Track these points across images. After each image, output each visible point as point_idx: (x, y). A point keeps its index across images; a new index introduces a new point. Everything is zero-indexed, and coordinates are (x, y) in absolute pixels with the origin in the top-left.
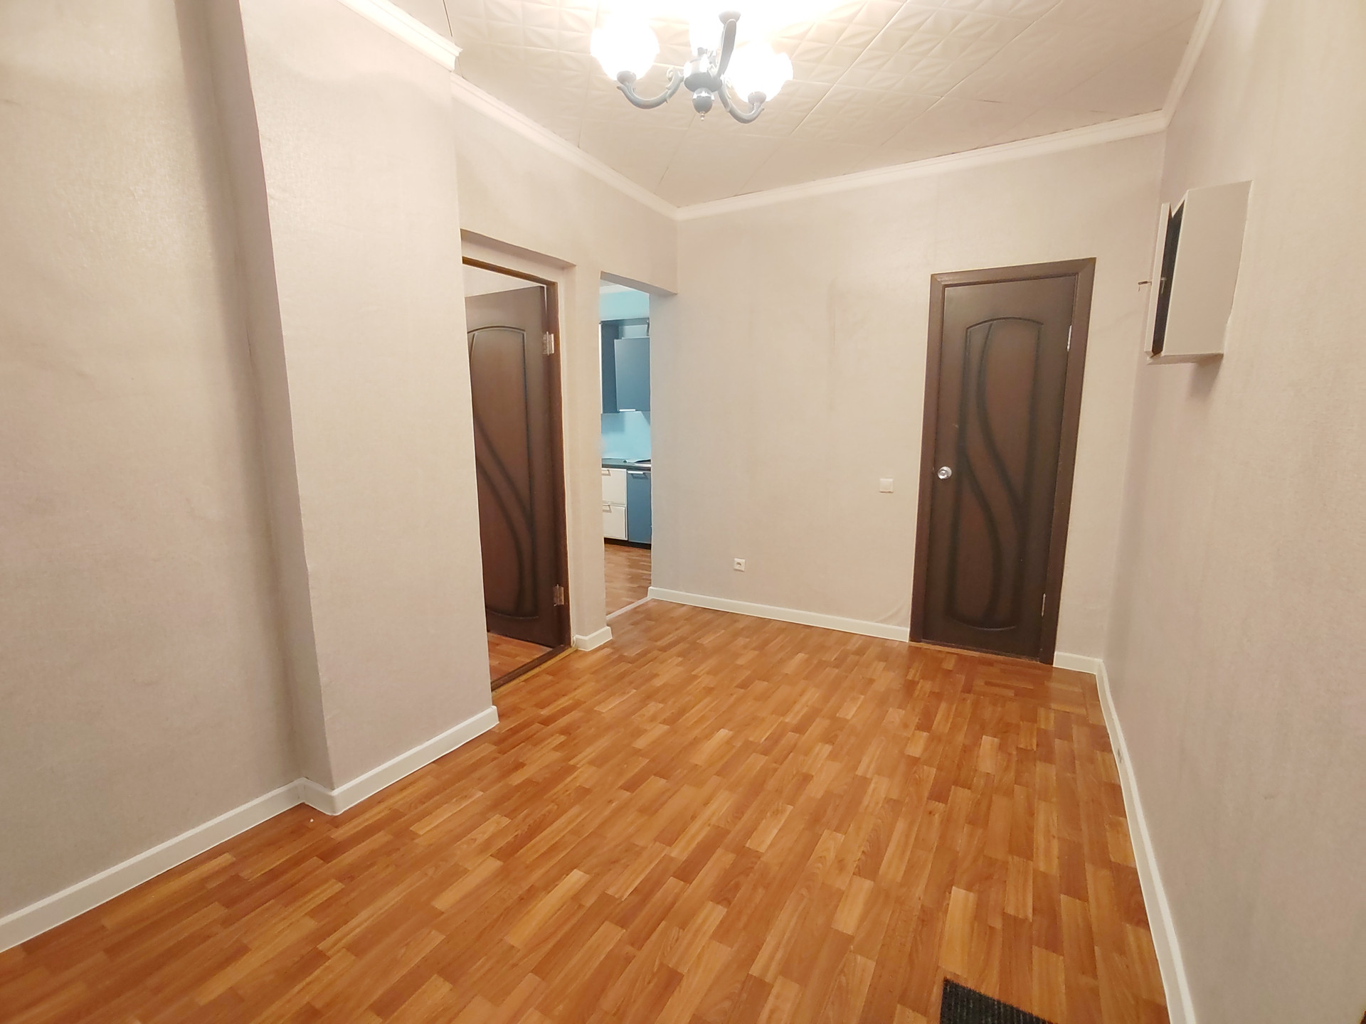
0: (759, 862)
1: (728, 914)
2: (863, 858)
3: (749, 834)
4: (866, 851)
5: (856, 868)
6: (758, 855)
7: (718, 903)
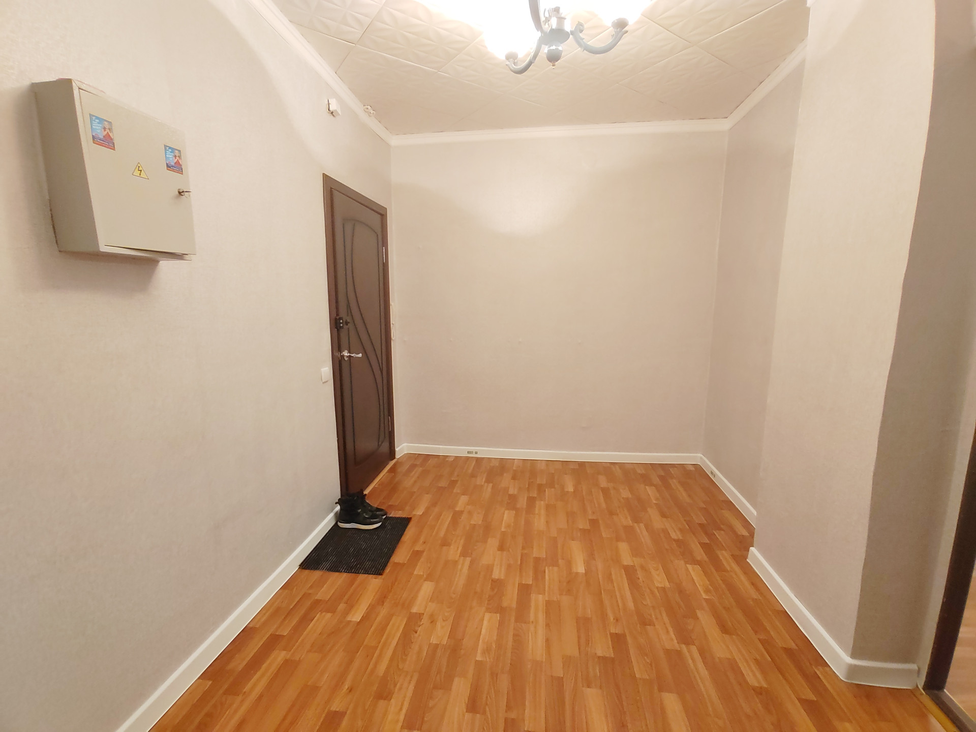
0: (486, 605)
1: (491, 575)
2: (416, 629)
3: (501, 623)
4: (414, 633)
5: (422, 619)
6: (488, 610)
7: (498, 579)
